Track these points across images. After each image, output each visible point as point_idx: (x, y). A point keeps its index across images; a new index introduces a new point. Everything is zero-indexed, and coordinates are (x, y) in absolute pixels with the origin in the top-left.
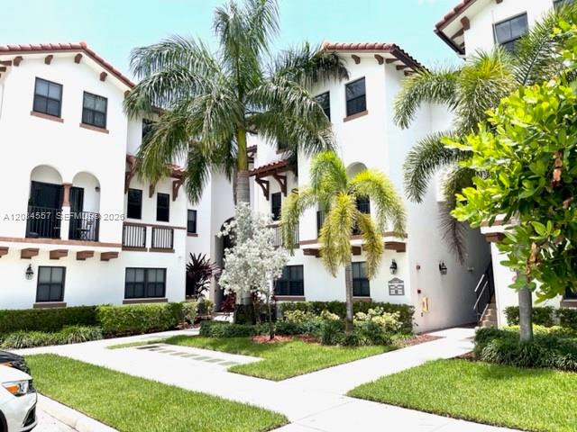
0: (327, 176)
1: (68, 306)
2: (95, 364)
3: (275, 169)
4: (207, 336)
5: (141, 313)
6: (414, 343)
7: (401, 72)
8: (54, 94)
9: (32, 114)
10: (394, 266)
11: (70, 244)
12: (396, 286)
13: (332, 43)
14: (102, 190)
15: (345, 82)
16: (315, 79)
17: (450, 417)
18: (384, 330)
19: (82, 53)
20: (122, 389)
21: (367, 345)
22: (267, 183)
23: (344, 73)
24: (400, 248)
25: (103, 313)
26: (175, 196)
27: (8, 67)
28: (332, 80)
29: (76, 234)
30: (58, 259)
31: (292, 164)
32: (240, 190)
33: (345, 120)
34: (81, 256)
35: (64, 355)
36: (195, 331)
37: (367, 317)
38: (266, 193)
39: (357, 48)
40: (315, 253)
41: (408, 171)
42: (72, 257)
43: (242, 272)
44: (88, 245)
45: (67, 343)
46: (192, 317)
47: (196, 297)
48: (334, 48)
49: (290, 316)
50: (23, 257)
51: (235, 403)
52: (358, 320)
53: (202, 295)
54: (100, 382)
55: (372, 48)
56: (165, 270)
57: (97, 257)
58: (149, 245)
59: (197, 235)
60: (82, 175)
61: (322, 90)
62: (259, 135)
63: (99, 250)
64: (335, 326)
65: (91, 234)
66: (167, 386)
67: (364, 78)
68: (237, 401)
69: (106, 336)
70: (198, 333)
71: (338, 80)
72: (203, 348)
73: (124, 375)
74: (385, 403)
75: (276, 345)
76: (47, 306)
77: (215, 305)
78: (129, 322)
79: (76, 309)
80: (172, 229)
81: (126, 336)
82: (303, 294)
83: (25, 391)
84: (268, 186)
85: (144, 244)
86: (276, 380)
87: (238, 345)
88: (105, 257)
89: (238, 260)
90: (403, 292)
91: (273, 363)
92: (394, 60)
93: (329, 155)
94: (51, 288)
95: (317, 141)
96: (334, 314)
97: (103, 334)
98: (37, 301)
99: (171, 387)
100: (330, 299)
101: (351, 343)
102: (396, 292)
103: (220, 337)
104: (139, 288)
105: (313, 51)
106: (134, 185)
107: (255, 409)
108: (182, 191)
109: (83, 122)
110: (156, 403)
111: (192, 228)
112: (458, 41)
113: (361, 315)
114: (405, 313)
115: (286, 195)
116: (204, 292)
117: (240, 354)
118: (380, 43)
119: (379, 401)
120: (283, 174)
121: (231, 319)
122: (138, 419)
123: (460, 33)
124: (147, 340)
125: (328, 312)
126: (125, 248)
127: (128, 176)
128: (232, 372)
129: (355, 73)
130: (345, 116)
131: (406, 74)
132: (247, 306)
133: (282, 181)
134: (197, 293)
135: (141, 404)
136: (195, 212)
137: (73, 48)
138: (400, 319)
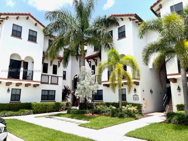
0: (113, 58)
1: (21, 102)
2: (30, 122)
3: (93, 57)
4: (69, 114)
5: (46, 105)
6: (144, 117)
7: (137, 24)
8: (19, 30)
9: (11, 36)
10: (135, 90)
11: (23, 81)
12: (136, 97)
13: (114, 14)
14: (34, 63)
15: (118, 27)
16: (108, 26)
18: (132, 112)
19: (29, 16)
20: (40, 132)
21: (127, 117)
22: (90, 62)
23: (118, 24)
24: (137, 84)
25: (33, 105)
26: (59, 65)
27: (4, 20)
28: (114, 27)
29: (25, 78)
30: (18, 86)
31: (99, 55)
32: (82, 63)
33: (118, 40)
34: (27, 85)
35: (19, 119)
36: (65, 112)
37: (126, 108)
38: (90, 65)
39: (122, 15)
40: (108, 86)
41: (144, 54)
42: (23, 85)
43: (83, 90)
44: (29, 81)
45: (21, 115)
46: (64, 107)
47: (65, 101)
49: (98, 107)
50: (6, 85)
51: (83, 137)
52: (123, 109)
53: (67, 100)
55: (128, 15)
56: (55, 91)
57: (32, 86)
58: (50, 82)
59: (66, 80)
60: (27, 58)
61: (110, 30)
62: (88, 45)
63: (33, 83)
64: (115, 111)
65: (30, 78)
66: (57, 131)
67: (125, 25)
68: (84, 137)
69: (34, 113)
70: (66, 113)
71: (115, 27)
72: (69, 118)
75: (95, 117)
76: (14, 102)
77: (72, 103)
78: (42, 108)
79: (24, 104)
80: (58, 77)
81: (41, 113)
82: (102, 100)
83: (3, 131)
84: (91, 63)
85: (48, 82)
86: (97, 129)
87: (81, 117)
88: (35, 86)
89: (82, 86)
90: (138, 99)
91: (95, 123)
92: (135, 19)
93: (114, 50)
94: (16, 96)
95: (109, 46)
96: (114, 107)
98: (11, 100)
99: (58, 131)
100: (112, 101)
101: (121, 116)
102: (136, 99)
103: (74, 114)
104: (46, 97)
105: (107, 17)
106: (45, 62)
108: (61, 64)
109: (29, 40)
110: (53, 137)
111: (64, 77)
112: (158, 13)
113: (123, 107)
114: (139, 107)
115: (97, 66)
117: (82, 120)
118: (130, 13)
119: (138, 138)
120: (96, 59)
121: (78, 108)
123: (159, 10)
124: (48, 115)
125: (112, 106)
126: (42, 83)
127: (43, 58)
128: (80, 126)
129: (121, 24)
130: (118, 38)
131: (139, 24)
132: (84, 103)
133: (96, 61)
134: (66, 99)
135: (47, 138)
136: (65, 72)
137: (26, 14)
138: (138, 109)
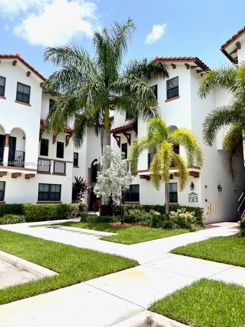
0: (156, 132)
1: (6, 203)
2: (24, 233)
3: (124, 130)
4: (85, 222)
5: (47, 209)
6: (204, 229)
7: (199, 74)
10: (192, 186)
11: (8, 168)
12: (193, 197)
13: (160, 57)
14: (26, 138)
15: (166, 79)
16: (149, 78)
17: (232, 264)
18: (186, 221)
19: (17, 60)
20: (41, 246)
21: (178, 228)
22: (119, 137)
23: (166, 74)
24: (196, 175)
25: (26, 207)
26: (67, 143)
28: (159, 78)
30: (1, 177)
31: (134, 127)
32: (105, 140)
33: (166, 101)
34: (14, 176)
36: (78, 220)
37: (176, 214)
38: (119, 143)
39: (174, 60)
40: (147, 178)
41: (206, 128)
42: (9, 176)
43: (107, 185)
44: (18, 169)
45: (6, 224)
46: (76, 212)
47: (78, 202)
48: (161, 59)
49: (132, 212)
52: (171, 215)
53: (81, 201)
54: (28, 243)
55: (183, 59)
56: (60, 185)
57: (23, 177)
58: (52, 171)
59: (78, 167)
60: (16, 130)
61: (153, 84)
62: (116, 110)
63: (24, 172)
64: (158, 218)
67: (178, 77)
69: (28, 221)
70: (80, 221)
71: (162, 78)
72: (84, 228)
73: (41, 239)
74: (193, 257)
75: (125, 227)
77: (88, 206)
78: (41, 214)
79: (11, 206)
80: (65, 163)
81: (39, 221)
82: (139, 201)
84: (120, 140)
85: (49, 170)
86: (128, 244)
87: (103, 227)
88: (28, 177)
89: (105, 178)
90: (197, 200)
91: (125, 235)
92: (196, 67)
93: (158, 120)
95: (150, 112)
96: (157, 212)
97: (26, 219)
100: (155, 204)
101: (168, 227)
102: (193, 200)
103: (92, 223)
104: (46, 195)
105: (148, 62)
106: (45, 137)
107: (119, 257)
108: (71, 141)
109: (17, 100)
110: (62, 253)
111: (76, 163)
112: (233, 56)
113: (172, 212)
114: (198, 212)
115: (130, 145)
116: (82, 199)
117: (105, 231)
118: (188, 56)
119: (189, 256)
120: (129, 132)
121: (98, 214)
122: (53, 260)
123: (235, 51)
124: (51, 223)
125: (153, 211)
126: (39, 172)
127: (41, 131)
128: (102, 240)
129: (172, 74)
130: (166, 99)
131: (202, 75)
132: (108, 206)
133: (128, 136)
134: (78, 199)
135: (53, 253)
136: (78, 154)
137: (12, 57)
138: (195, 216)
